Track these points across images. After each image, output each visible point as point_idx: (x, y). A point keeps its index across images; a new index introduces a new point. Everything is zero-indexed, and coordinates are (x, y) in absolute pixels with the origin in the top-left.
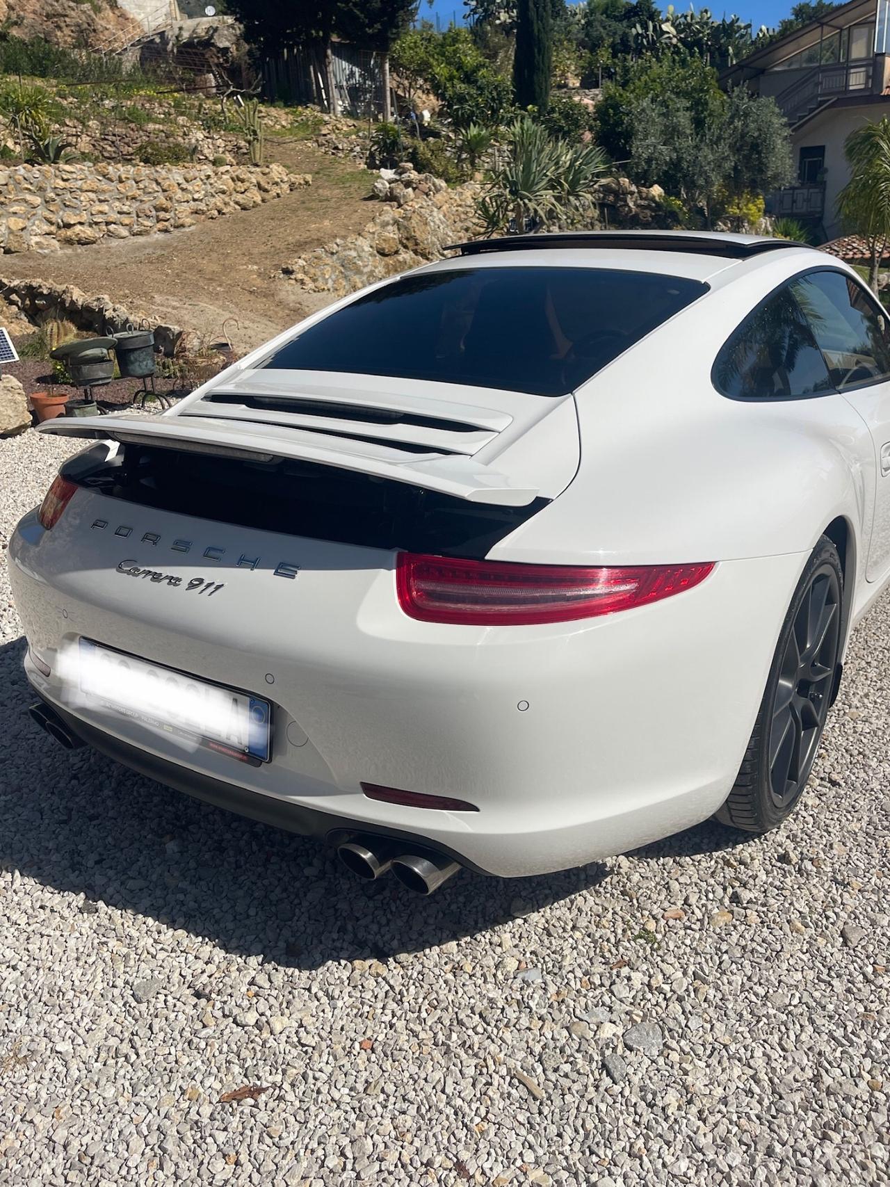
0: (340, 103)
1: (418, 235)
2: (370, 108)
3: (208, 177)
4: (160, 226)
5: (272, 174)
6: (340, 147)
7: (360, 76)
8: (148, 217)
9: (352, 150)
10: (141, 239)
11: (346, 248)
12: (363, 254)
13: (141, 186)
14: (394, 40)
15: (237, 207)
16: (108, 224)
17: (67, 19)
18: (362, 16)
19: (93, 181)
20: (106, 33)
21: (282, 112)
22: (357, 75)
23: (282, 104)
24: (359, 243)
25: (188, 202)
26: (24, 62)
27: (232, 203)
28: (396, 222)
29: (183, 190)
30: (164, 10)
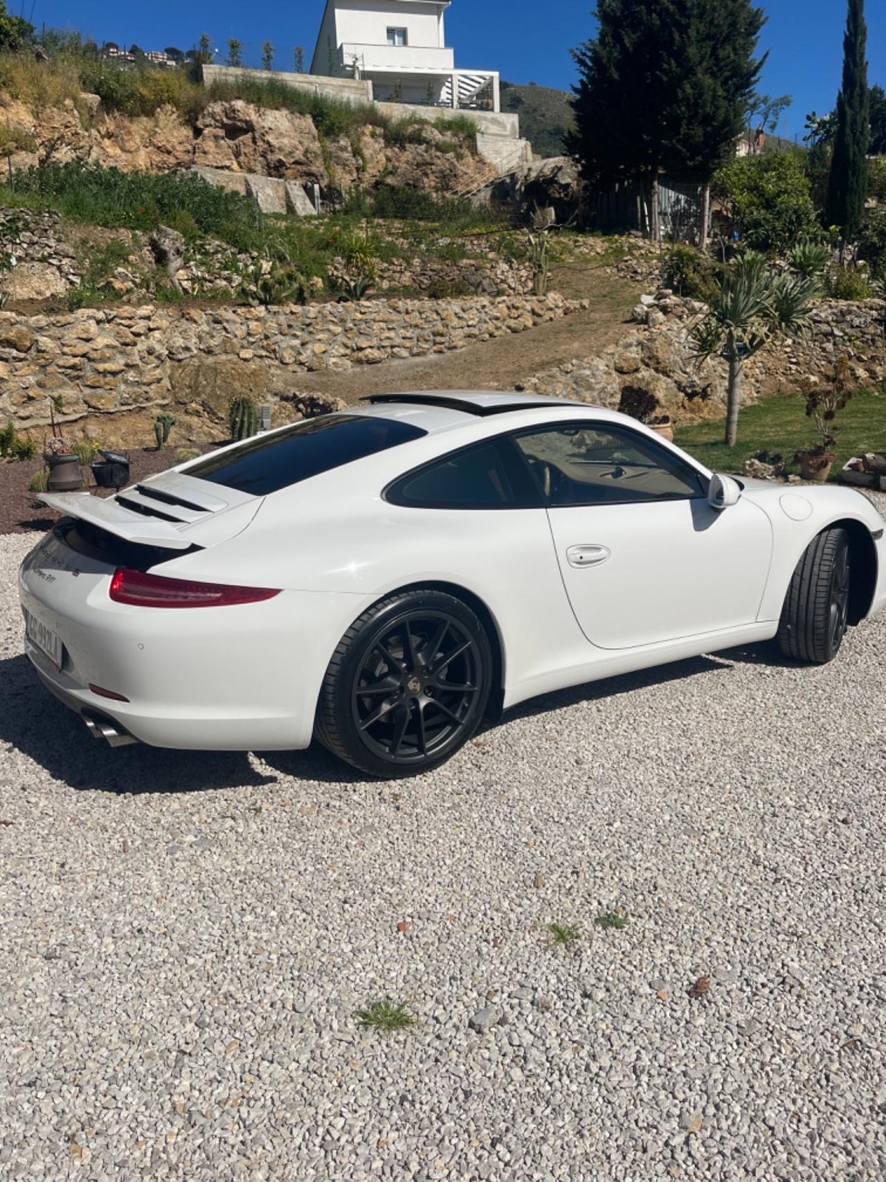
0: (663, 228)
1: (660, 354)
2: (693, 230)
3: (484, 307)
4: (435, 348)
5: (548, 302)
6: (639, 271)
7: (686, 202)
8: (427, 341)
9: (651, 273)
10: (418, 360)
11: (580, 367)
12: (597, 373)
13: (424, 316)
14: (715, 169)
15: (508, 331)
16: (392, 347)
17: (433, 167)
18: (684, 150)
19: (385, 313)
20: (465, 177)
21: (599, 241)
22: (683, 202)
23: (600, 233)
24: (595, 363)
25: (462, 328)
26: (390, 208)
27: (504, 328)
28: (640, 343)
29: (460, 318)
30: (519, 154)
